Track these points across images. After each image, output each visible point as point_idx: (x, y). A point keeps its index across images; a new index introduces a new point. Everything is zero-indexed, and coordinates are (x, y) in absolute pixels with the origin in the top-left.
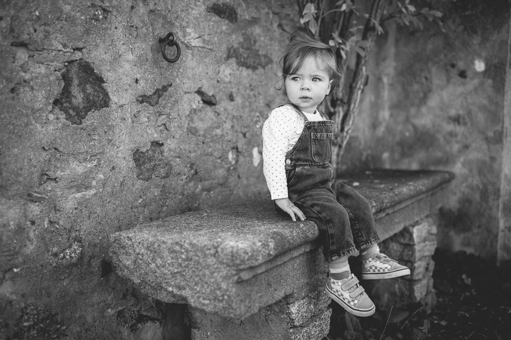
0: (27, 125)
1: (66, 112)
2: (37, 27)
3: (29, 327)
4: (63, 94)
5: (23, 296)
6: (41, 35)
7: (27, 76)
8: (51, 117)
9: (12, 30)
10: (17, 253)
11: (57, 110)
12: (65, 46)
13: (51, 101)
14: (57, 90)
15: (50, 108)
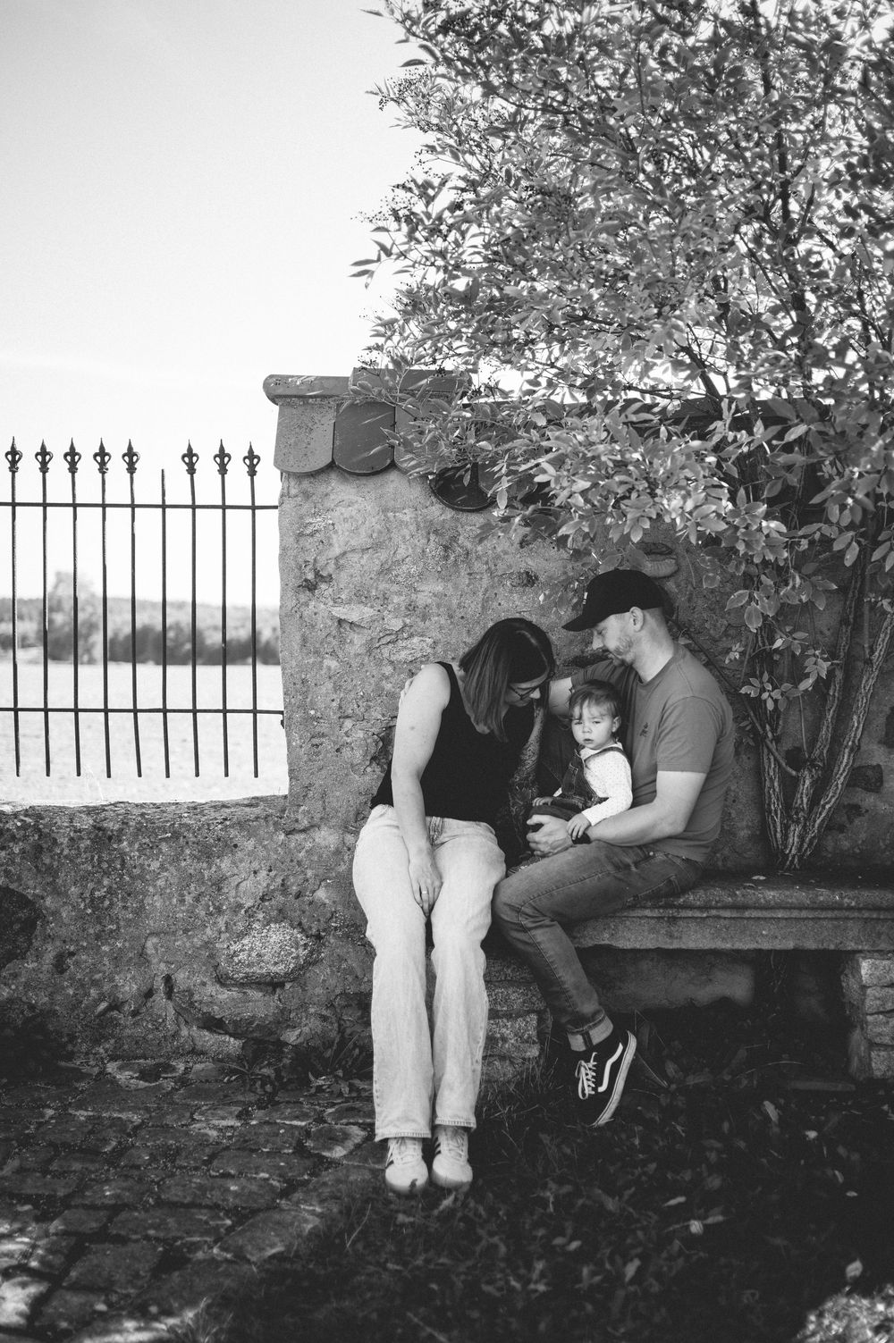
0: (347, 775)
1: (382, 767)
2: (360, 703)
3: (336, 928)
4: (380, 752)
5: (334, 902)
6: (362, 710)
7: (349, 740)
8: (369, 769)
9: (340, 708)
10: (333, 869)
11: (374, 765)
12: (383, 715)
13: (369, 758)
14: (373, 750)
15: (368, 763)
